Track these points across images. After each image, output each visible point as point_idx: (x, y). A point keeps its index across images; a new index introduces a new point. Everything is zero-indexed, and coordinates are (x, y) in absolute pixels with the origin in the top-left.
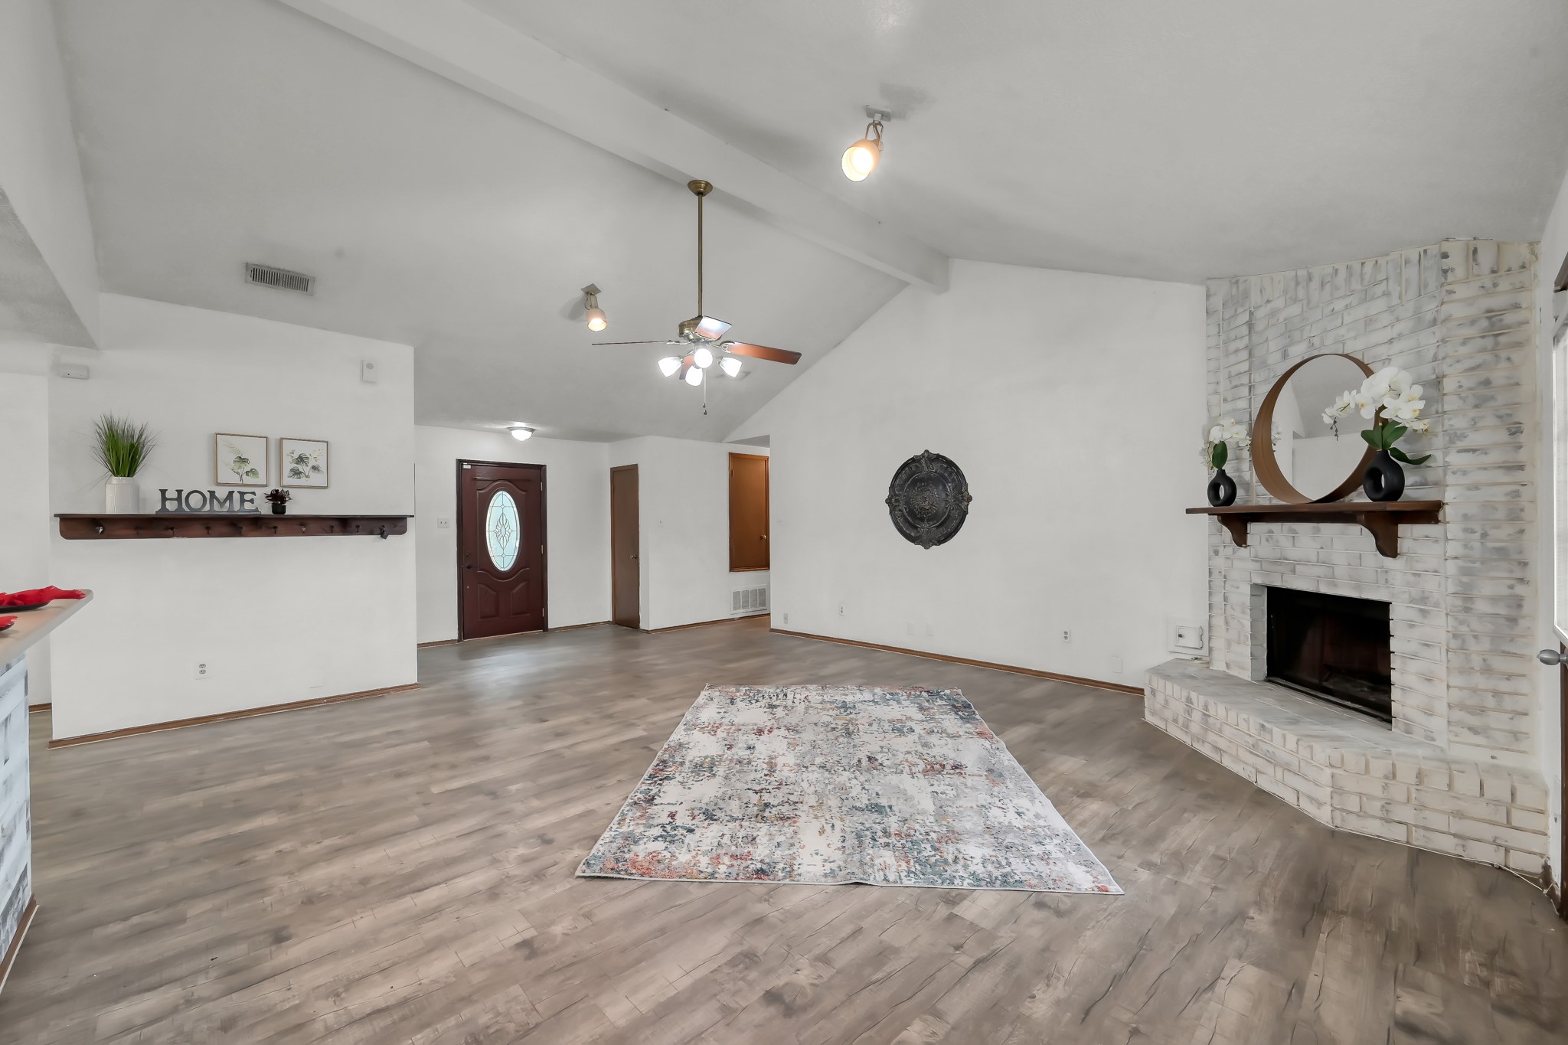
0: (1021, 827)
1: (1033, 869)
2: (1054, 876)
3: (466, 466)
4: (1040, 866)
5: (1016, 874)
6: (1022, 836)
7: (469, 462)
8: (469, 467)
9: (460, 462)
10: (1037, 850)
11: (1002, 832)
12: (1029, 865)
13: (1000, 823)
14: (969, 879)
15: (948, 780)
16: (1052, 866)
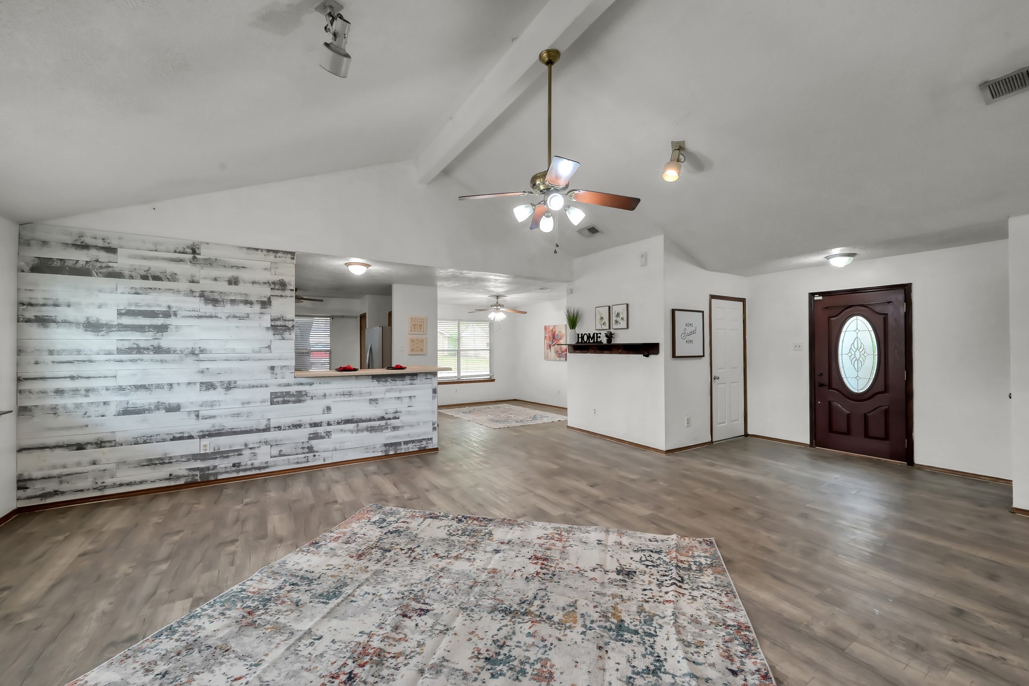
0: (195, 677)
1: (153, 651)
2: (130, 660)
3: (817, 298)
4: (147, 658)
5: (166, 638)
6: (187, 669)
7: (820, 294)
8: (821, 298)
9: (812, 295)
10: (161, 668)
11: (210, 657)
12: (159, 651)
13: (221, 663)
14: (199, 613)
15: (330, 657)
16: (137, 665)
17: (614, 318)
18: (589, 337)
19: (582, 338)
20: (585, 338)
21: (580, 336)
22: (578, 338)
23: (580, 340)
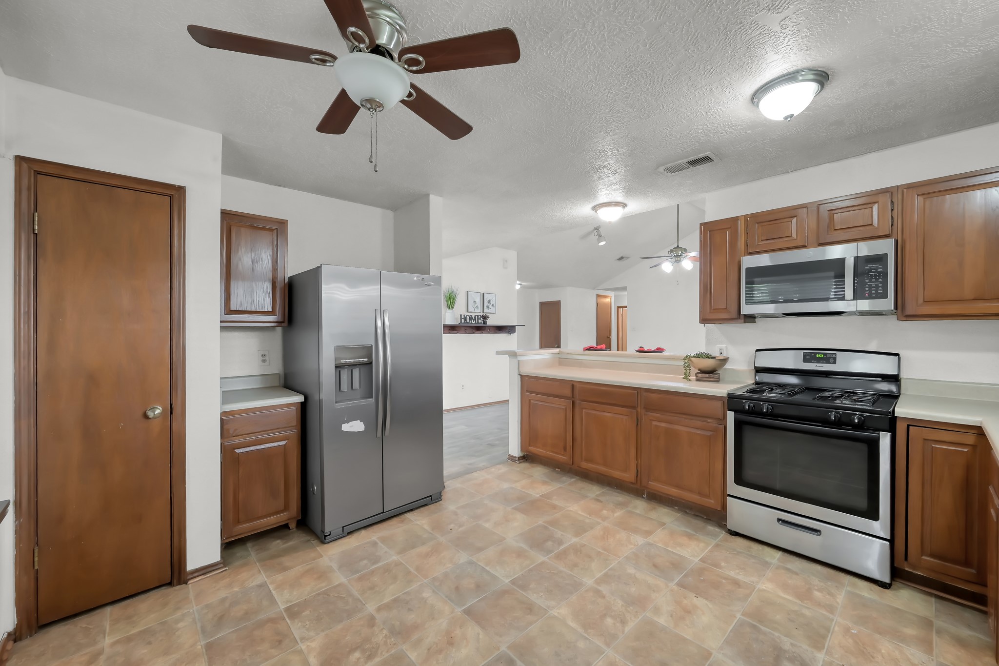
17: (486, 304)
18: (471, 318)
19: (465, 319)
20: (468, 320)
21: (463, 317)
22: (461, 319)
23: (463, 320)
